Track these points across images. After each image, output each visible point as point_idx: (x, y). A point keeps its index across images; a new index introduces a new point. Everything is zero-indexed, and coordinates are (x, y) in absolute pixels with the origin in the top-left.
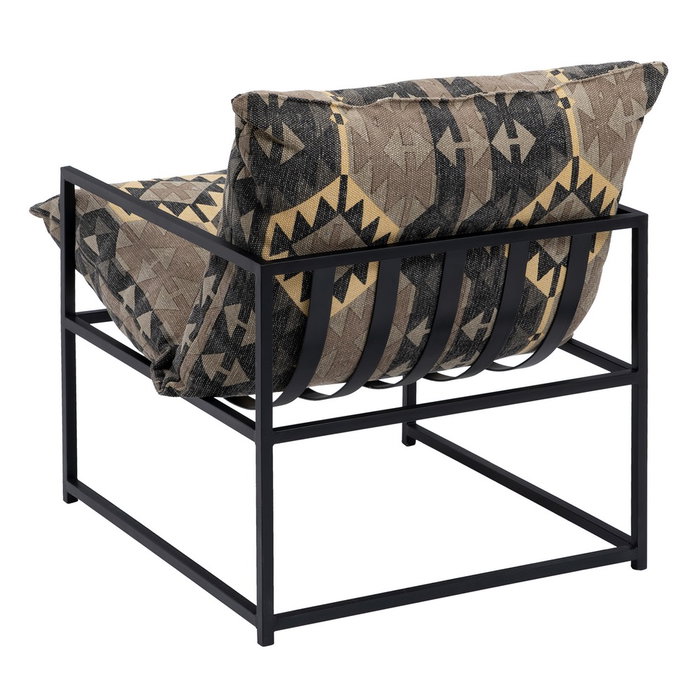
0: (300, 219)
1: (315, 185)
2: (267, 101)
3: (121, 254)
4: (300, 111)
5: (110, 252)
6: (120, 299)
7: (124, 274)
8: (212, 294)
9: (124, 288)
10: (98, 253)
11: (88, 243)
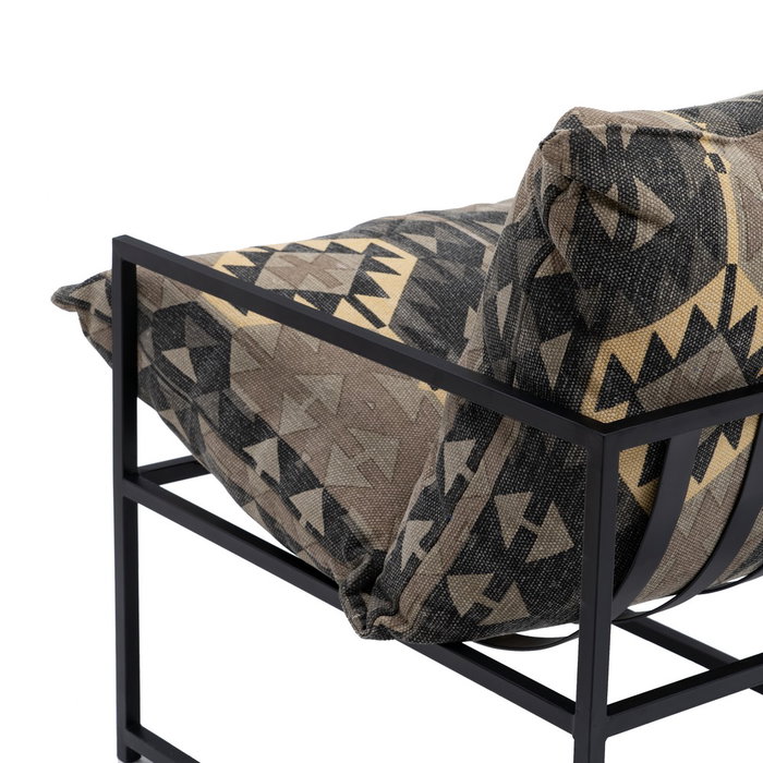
0: (656, 345)
1: (687, 285)
2: (603, 140)
3: (241, 384)
4: (659, 153)
5: (219, 379)
6: (249, 460)
7: (252, 419)
8: (467, 473)
9: (254, 441)
10: (194, 379)
11: (174, 361)
